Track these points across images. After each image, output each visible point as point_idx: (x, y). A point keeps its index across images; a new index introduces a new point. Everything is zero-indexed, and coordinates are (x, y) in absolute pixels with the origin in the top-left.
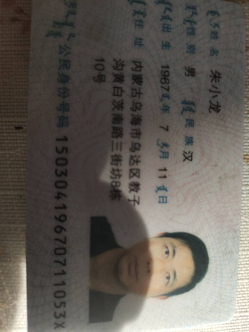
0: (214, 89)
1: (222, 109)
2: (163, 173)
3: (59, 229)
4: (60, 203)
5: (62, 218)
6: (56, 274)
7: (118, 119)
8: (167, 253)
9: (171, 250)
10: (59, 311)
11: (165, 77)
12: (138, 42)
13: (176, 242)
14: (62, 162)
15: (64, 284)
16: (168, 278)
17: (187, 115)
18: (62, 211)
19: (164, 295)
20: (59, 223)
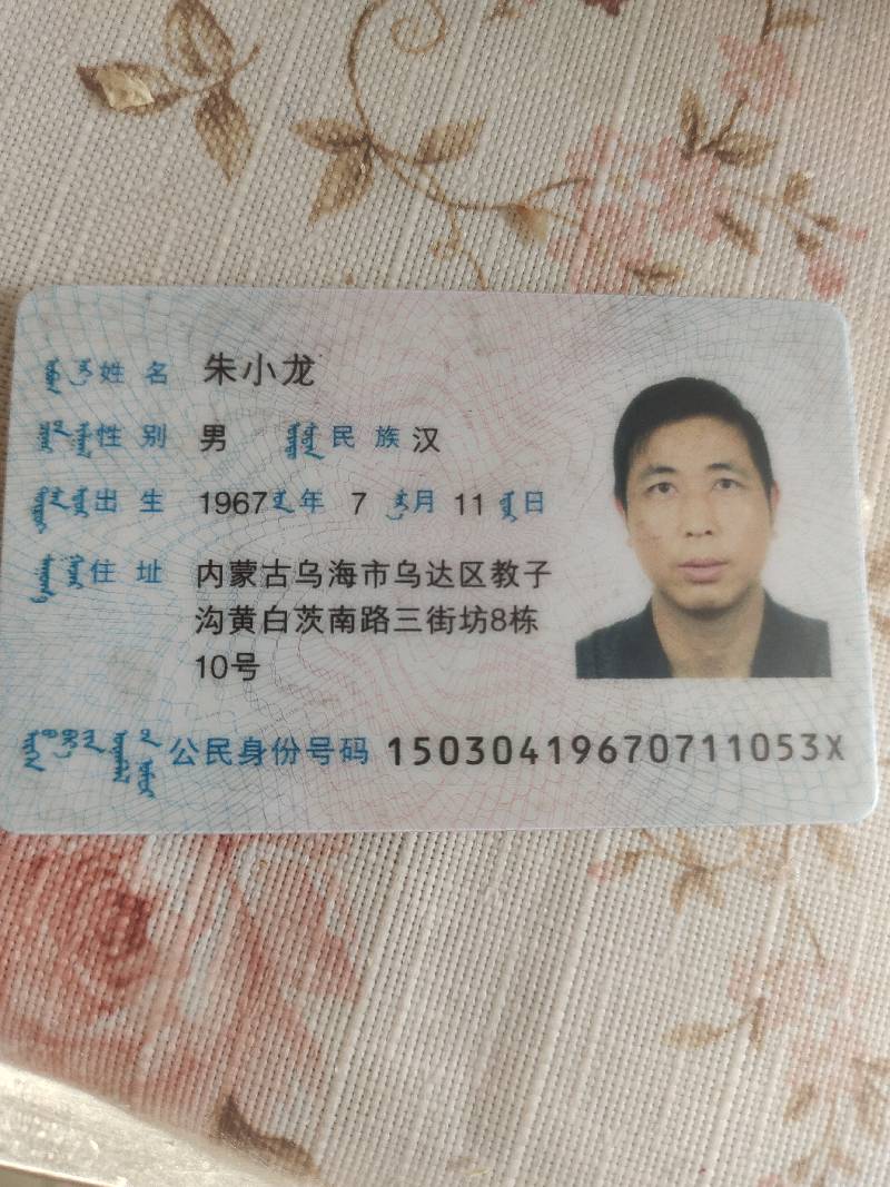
0: (254, 373)
1: (303, 350)
2: (469, 502)
3: (607, 752)
4: (545, 752)
5: (582, 747)
6: (712, 757)
7: (342, 619)
8: (664, 487)
9: (657, 479)
10: (800, 747)
11: (231, 503)
12: (150, 573)
13: (638, 466)
14: (449, 749)
15: (735, 739)
16: (726, 483)
17: (322, 442)
18: (565, 746)
19: (768, 494)
20: (594, 753)
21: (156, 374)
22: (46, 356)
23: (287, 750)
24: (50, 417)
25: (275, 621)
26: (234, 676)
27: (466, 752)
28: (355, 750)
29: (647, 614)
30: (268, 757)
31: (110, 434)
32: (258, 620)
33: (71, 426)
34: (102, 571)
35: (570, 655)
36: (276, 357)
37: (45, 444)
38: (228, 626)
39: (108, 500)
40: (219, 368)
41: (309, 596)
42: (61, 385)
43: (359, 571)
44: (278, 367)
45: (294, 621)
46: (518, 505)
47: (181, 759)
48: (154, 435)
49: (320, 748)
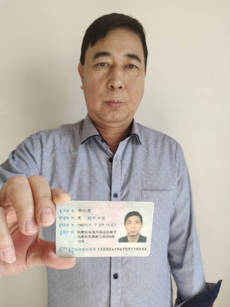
0: (84, 211)
1: (90, 209)
2: (108, 225)
3: (121, 249)
4: (114, 249)
5: (118, 249)
6: (132, 250)
7: (93, 236)
8: (130, 223)
10: (142, 249)
11: (81, 225)
12: (72, 232)
13: (127, 221)
14: (104, 249)
15: (135, 248)
16: (137, 223)
17: (92, 219)
18: (116, 249)
19: (142, 224)
20: (119, 249)
21: (73, 211)
22: (60, 209)
23: (87, 249)
24: (61, 216)
25: (86, 237)
26: (82, 242)
27: (106, 249)
28: (94, 249)
29: (126, 236)
30: (85, 250)
31: (68, 218)
32: (84, 237)
33: (63, 217)
34: (67, 232)
35: (118, 240)
36: (86, 209)
37: (60, 219)
38: (81, 237)
39: (68, 225)
40: (80, 210)
41: (90, 234)
42: (62, 212)
43: (95, 232)
44: (87, 210)
45: (88, 237)
46: (113, 225)
47: (76, 250)
48: (73, 218)
49: (91, 249)
